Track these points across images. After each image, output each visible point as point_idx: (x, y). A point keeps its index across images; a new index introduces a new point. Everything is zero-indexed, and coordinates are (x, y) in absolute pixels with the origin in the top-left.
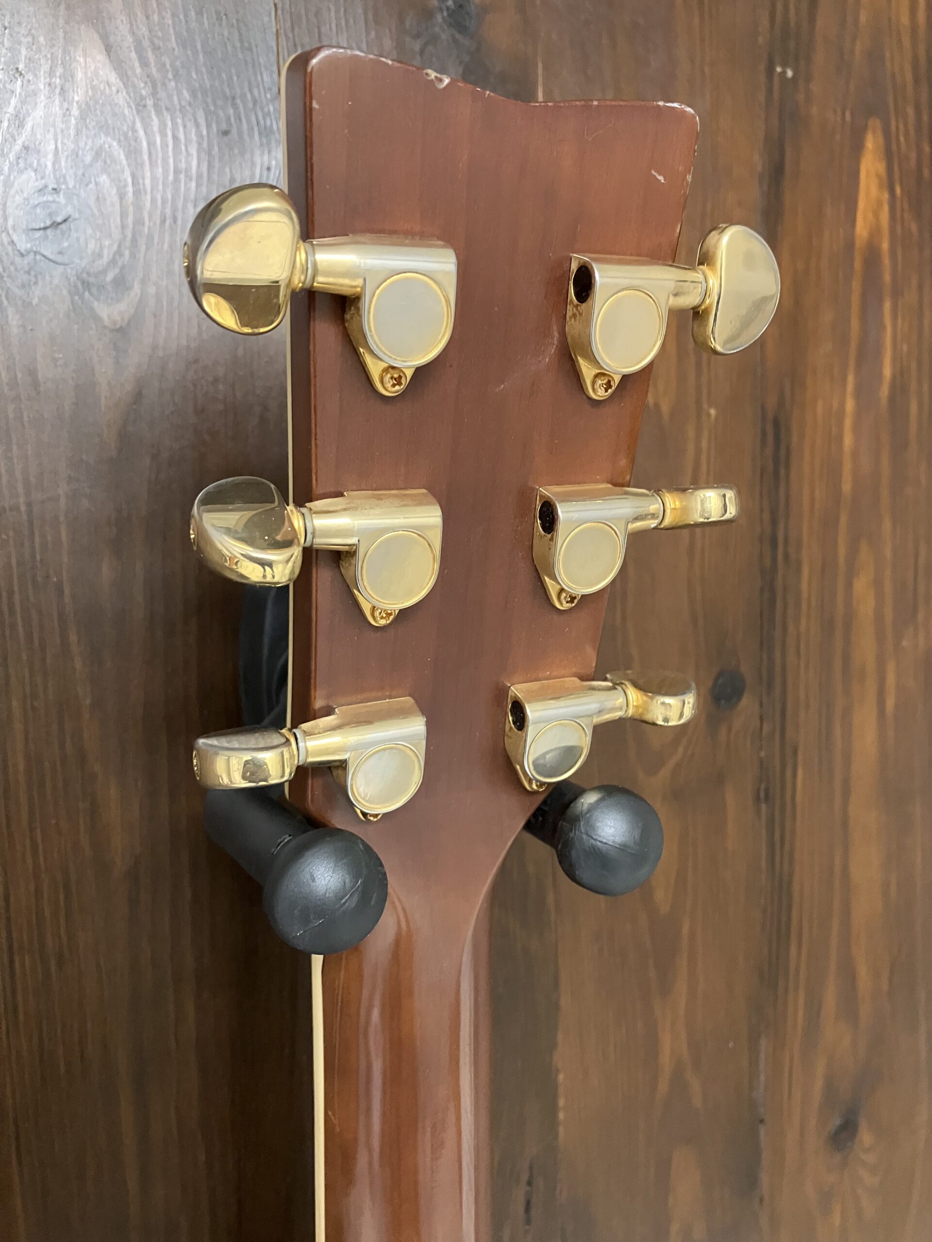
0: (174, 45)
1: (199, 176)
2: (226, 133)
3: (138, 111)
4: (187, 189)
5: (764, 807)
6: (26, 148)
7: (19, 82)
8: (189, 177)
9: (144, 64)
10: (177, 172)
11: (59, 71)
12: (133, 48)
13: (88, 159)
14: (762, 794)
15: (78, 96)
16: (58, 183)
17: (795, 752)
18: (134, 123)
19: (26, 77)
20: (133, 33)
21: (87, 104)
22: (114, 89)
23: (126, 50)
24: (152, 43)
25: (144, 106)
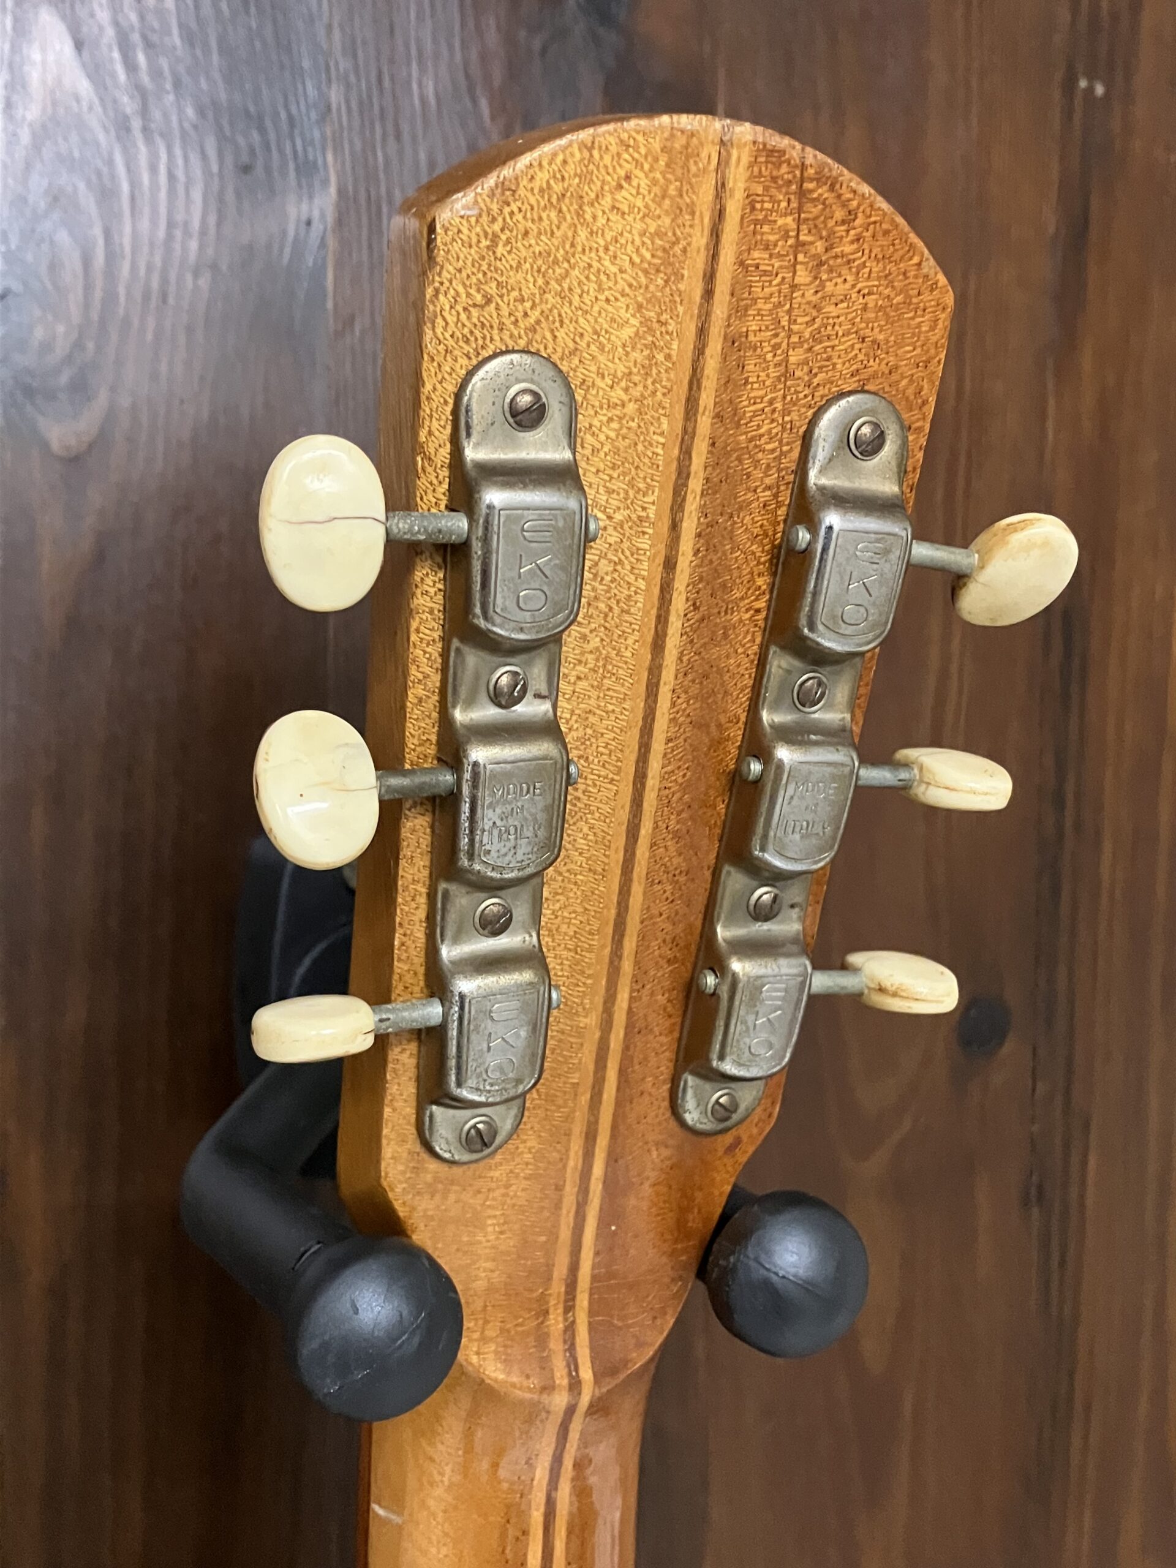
0: (178, 41)
1: (203, 233)
2: (246, 169)
3: (119, 138)
4: (185, 251)
5: (1035, 1211)
8: (187, 233)
9: (131, 66)
10: (171, 225)
12: (115, 47)
13: (41, 206)
14: (1033, 1191)
15: (32, 112)
17: (1086, 1127)
18: (111, 154)
20: (116, 24)
21: (44, 127)
22: (85, 104)
23: (105, 49)
24: (144, 38)
25: (128, 130)
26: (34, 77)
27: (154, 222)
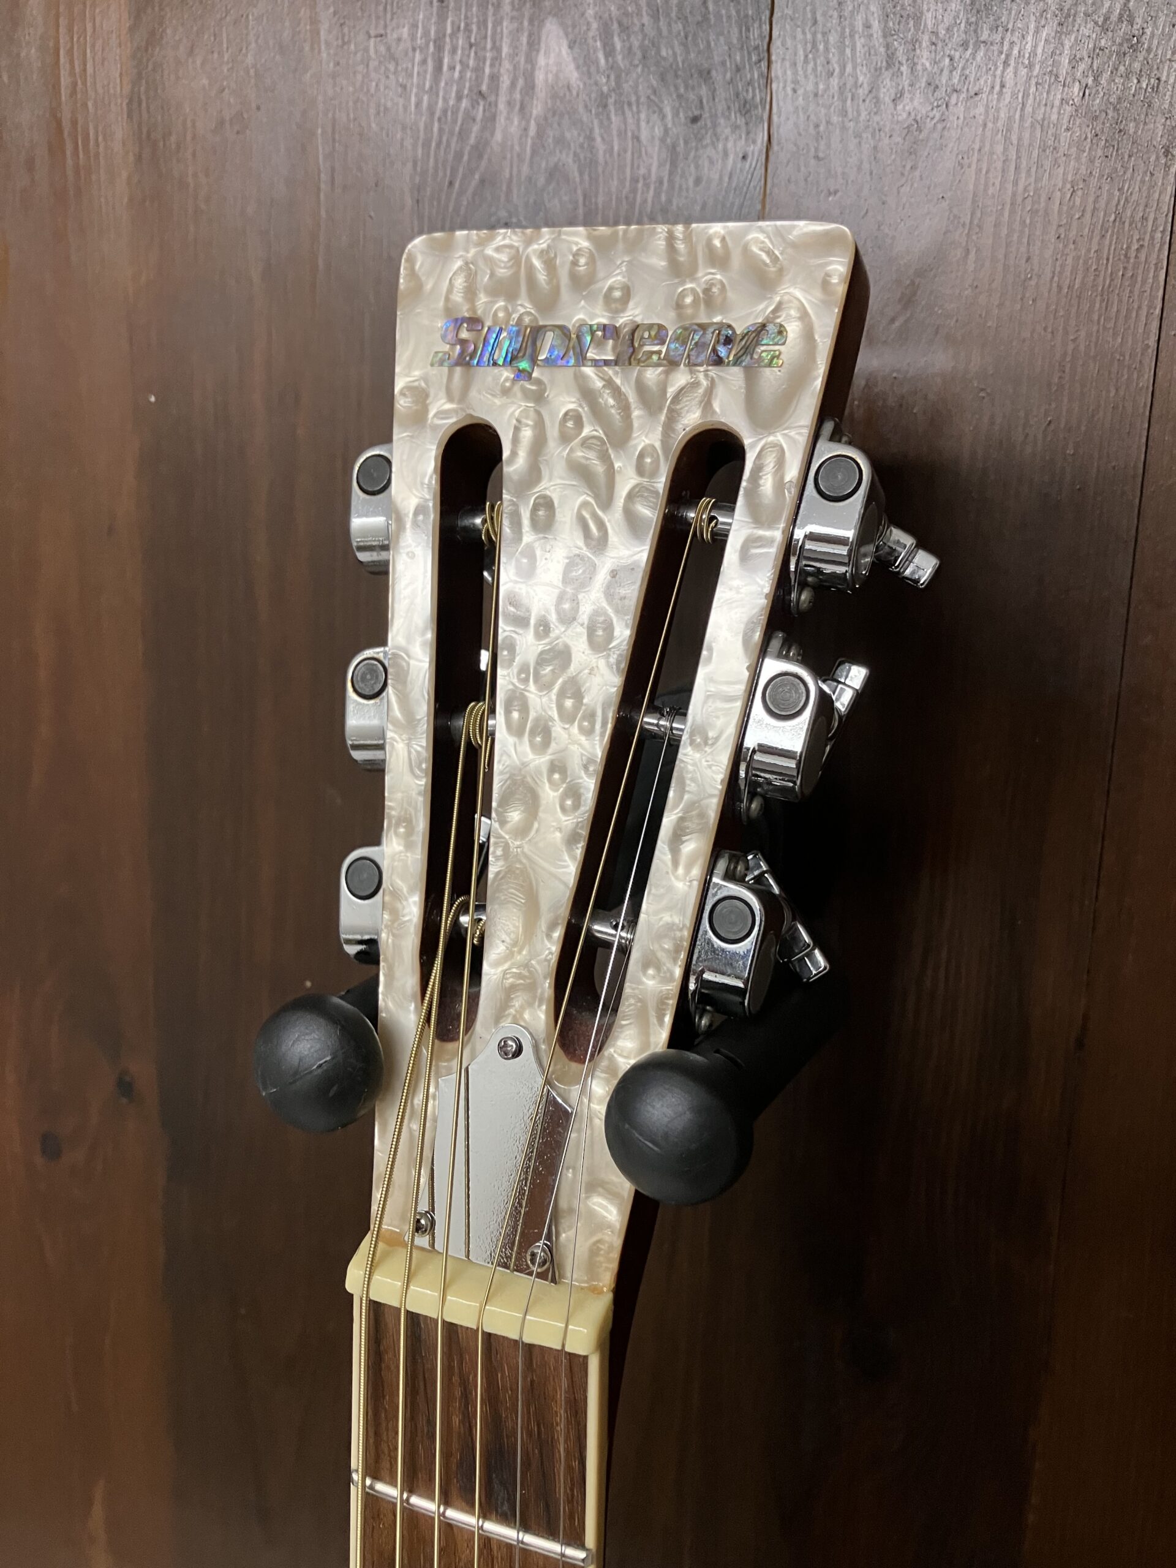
0: (646, 19)
1: (660, 182)
2: (695, 120)
3: (597, 115)
4: (645, 201)
6: (482, 181)
7: (481, 108)
8: (647, 186)
9: (609, 52)
10: (635, 180)
11: (521, 82)
12: (598, 38)
13: (541, 181)
15: (537, 109)
16: (510, 216)
18: (592, 130)
19: (489, 100)
20: (598, 17)
21: (546, 119)
22: (574, 93)
23: (590, 41)
24: (620, 24)
25: (605, 106)
26: (540, 77)
27: (622, 182)
